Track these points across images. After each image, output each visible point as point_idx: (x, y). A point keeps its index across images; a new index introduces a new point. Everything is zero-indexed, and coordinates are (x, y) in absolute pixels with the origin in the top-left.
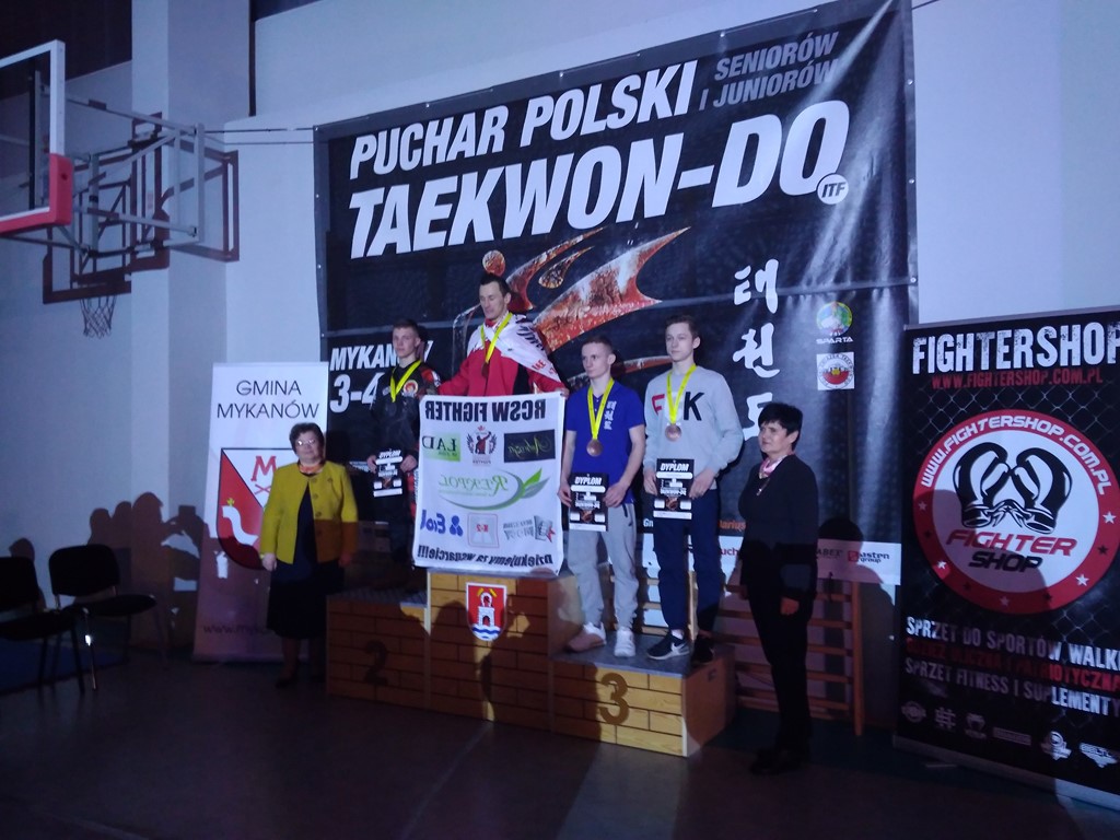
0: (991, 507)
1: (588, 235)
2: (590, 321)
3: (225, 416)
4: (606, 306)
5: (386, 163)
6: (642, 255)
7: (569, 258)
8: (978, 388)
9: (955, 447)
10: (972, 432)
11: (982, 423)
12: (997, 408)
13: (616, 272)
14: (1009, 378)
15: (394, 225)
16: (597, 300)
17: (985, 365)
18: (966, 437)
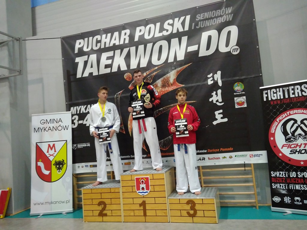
0: (294, 136)
1: (159, 67)
2: (162, 92)
3: (37, 132)
4: (167, 88)
5: (88, 48)
6: (178, 72)
7: (154, 74)
8: (285, 103)
9: (280, 121)
10: (285, 116)
11: (288, 113)
12: (292, 108)
13: (170, 77)
14: (295, 100)
15: (92, 67)
16: (164, 86)
17: (287, 96)
18: (283, 117)
